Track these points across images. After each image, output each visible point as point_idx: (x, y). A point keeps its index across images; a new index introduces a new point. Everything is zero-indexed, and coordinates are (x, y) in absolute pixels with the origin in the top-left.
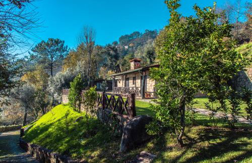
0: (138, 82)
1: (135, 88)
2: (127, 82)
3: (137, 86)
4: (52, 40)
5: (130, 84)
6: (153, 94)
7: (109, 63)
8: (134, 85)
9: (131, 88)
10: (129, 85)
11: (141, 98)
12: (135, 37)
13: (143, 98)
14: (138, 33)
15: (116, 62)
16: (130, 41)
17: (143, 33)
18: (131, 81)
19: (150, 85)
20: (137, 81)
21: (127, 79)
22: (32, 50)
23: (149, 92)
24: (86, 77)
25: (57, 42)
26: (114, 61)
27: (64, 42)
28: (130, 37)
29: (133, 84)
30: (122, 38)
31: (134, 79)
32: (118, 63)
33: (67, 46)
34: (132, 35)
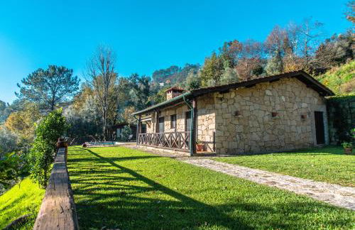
0: (181, 123)
1: (174, 135)
2: (161, 124)
3: (179, 131)
4: (54, 68)
5: (166, 128)
6: (211, 146)
7: (136, 100)
8: (173, 130)
9: (167, 135)
10: (164, 131)
11: (189, 154)
12: (172, 73)
13: (192, 155)
14: (176, 67)
15: (146, 100)
16: (166, 77)
17: (182, 68)
18: (167, 123)
19: (204, 128)
20: (178, 121)
21: (161, 120)
22: (24, 82)
23: (204, 142)
24: (99, 119)
25: (62, 71)
26: (143, 97)
27: (72, 71)
28: (166, 72)
29: (172, 127)
30: (156, 74)
31: (173, 118)
32: (149, 100)
33: (76, 77)
34: (168, 71)
